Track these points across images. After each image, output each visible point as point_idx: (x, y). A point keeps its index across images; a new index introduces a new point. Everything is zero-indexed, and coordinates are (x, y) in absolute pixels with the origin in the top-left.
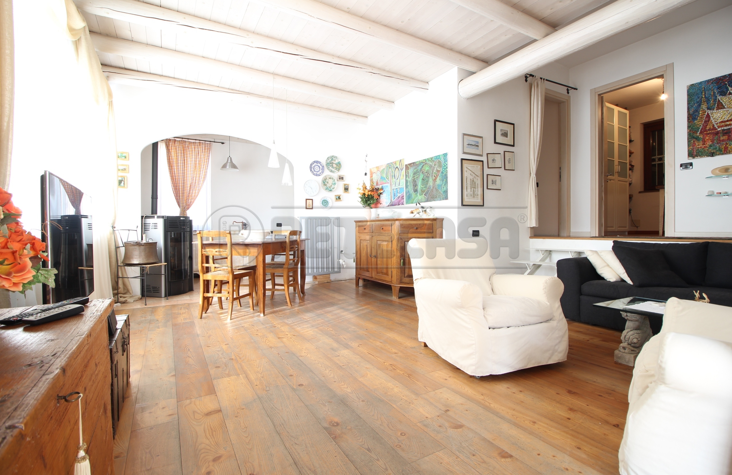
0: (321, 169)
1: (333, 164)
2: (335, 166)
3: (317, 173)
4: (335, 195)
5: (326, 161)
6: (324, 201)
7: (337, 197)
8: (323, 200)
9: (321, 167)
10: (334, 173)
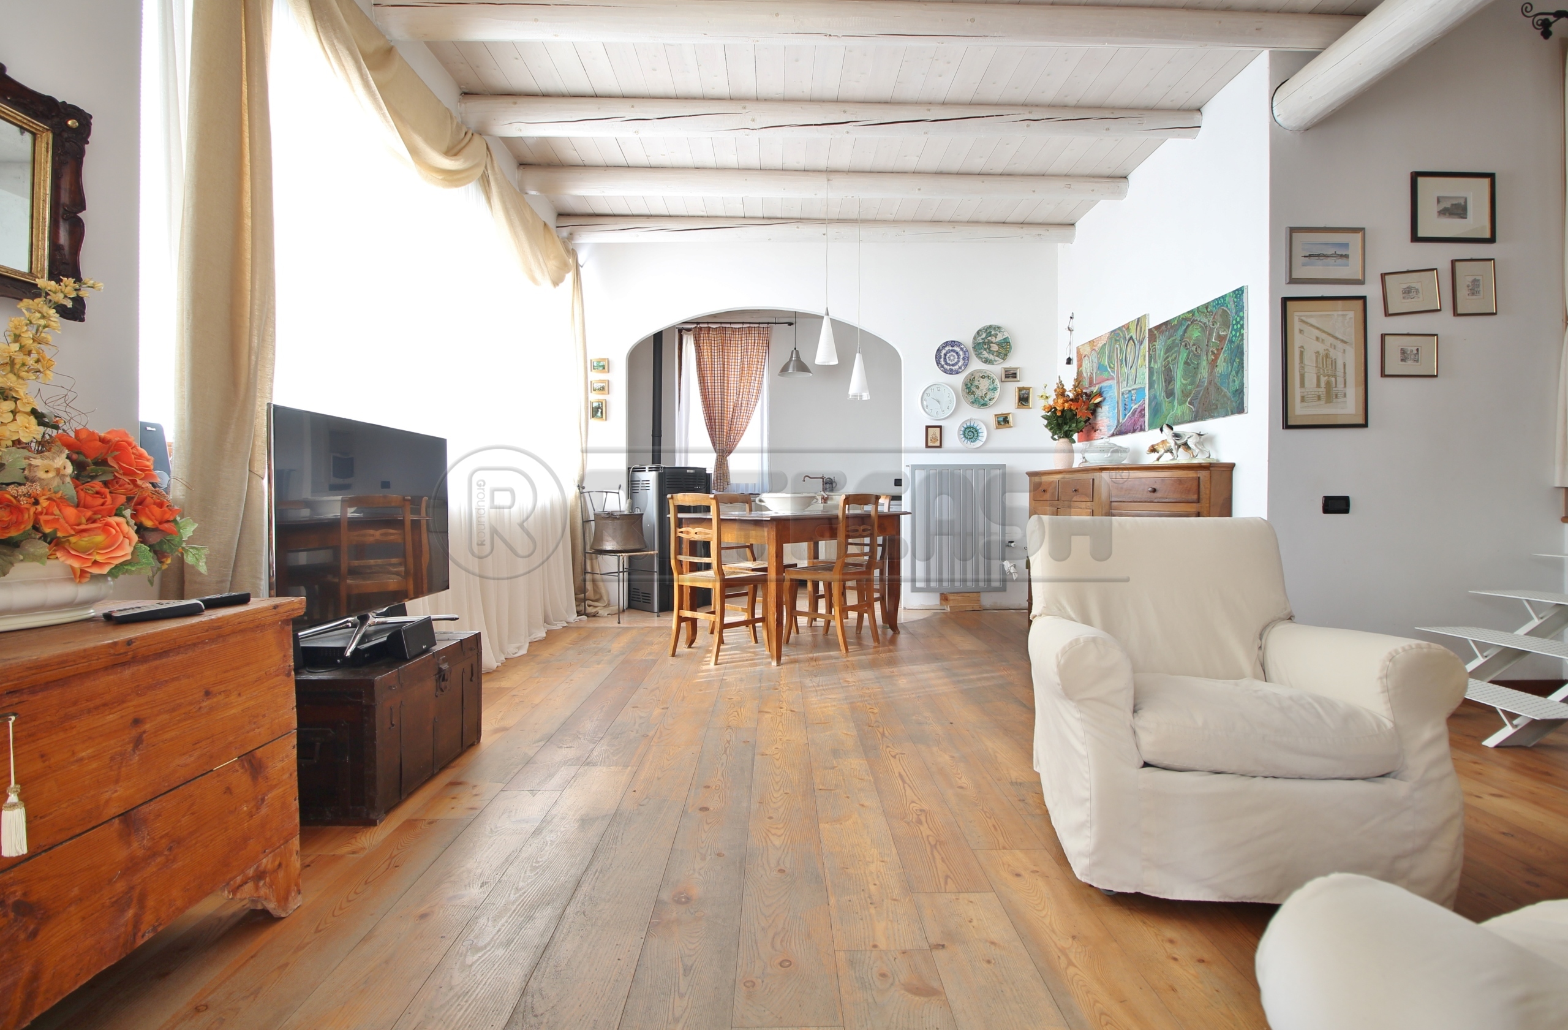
0: (961, 357)
1: (991, 345)
2: (995, 348)
3: (952, 367)
4: (996, 415)
5: (975, 338)
6: (967, 428)
7: (1001, 419)
8: (965, 426)
9: (961, 353)
10: (993, 364)
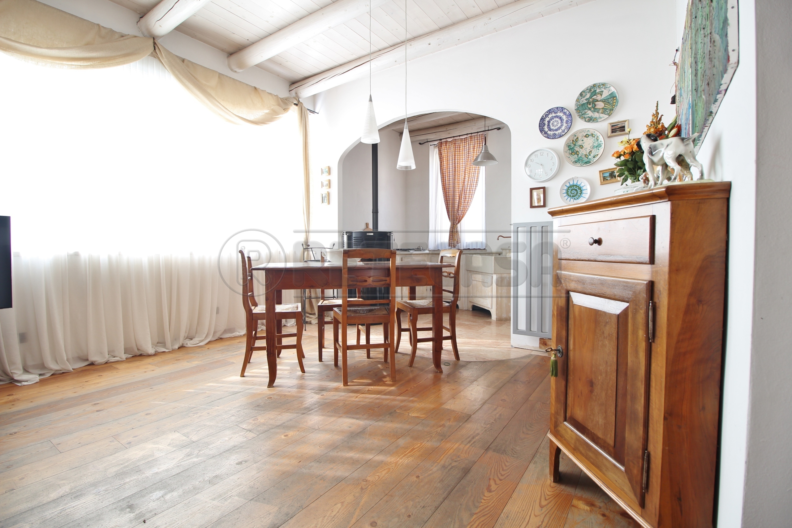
0: (565, 121)
1: (596, 103)
2: (600, 105)
3: (555, 132)
4: (600, 172)
5: (578, 100)
6: (571, 186)
7: (607, 174)
8: (568, 185)
9: (564, 117)
10: (597, 122)
